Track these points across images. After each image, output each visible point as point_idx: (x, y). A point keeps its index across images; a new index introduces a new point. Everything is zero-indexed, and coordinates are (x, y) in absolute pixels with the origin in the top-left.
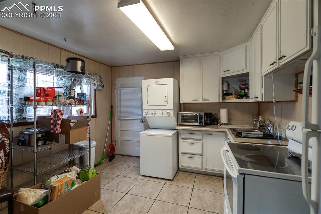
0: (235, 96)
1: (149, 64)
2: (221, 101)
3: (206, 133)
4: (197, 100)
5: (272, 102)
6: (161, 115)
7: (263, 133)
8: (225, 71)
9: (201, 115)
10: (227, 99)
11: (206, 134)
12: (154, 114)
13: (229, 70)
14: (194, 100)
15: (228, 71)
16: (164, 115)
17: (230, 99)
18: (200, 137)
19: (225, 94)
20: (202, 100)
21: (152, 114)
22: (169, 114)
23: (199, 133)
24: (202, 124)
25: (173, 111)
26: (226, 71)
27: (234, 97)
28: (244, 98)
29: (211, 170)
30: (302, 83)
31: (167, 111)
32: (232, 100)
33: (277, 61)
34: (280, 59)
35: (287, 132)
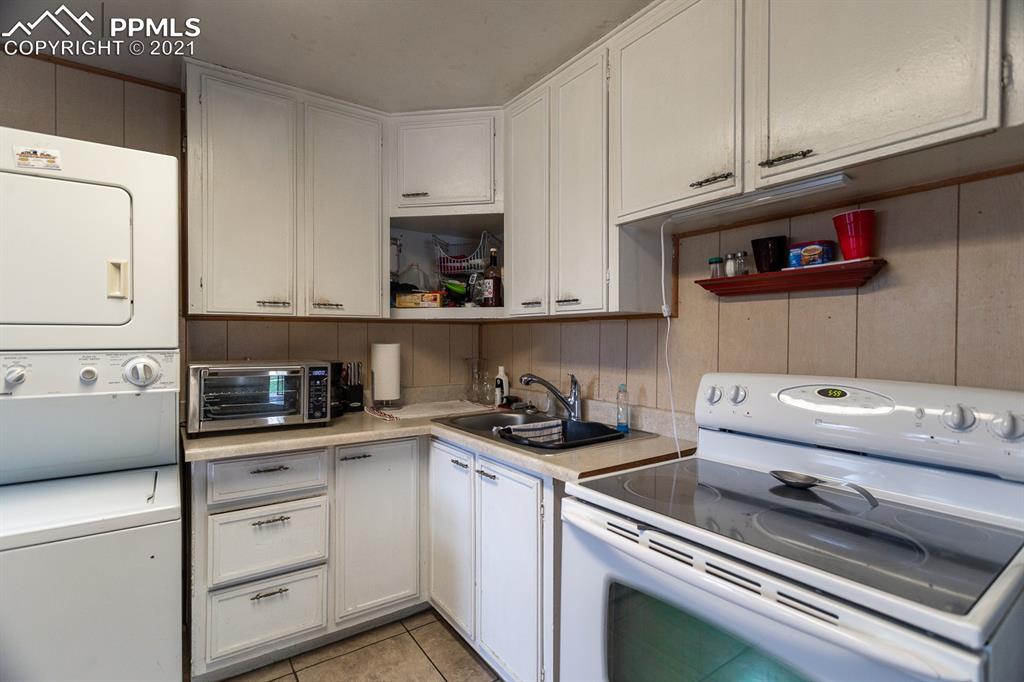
0: (438, 295)
2: (387, 315)
4: (284, 304)
5: (660, 316)
6: (75, 391)
7: (560, 422)
8: (408, 195)
9: (317, 373)
10: (404, 305)
11: (346, 459)
13: (425, 194)
14: (275, 303)
15: (422, 198)
16: (100, 390)
17: (417, 306)
18: (319, 478)
19: (399, 288)
20: (309, 304)
22: (143, 380)
23: (311, 458)
24: (324, 415)
25: (176, 357)
26: (413, 195)
27: (435, 300)
28: (469, 305)
30: (722, 262)
31: (125, 358)
32: (427, 309)
33: (738, 173)
34: (769, 163)
35: (703, 411)
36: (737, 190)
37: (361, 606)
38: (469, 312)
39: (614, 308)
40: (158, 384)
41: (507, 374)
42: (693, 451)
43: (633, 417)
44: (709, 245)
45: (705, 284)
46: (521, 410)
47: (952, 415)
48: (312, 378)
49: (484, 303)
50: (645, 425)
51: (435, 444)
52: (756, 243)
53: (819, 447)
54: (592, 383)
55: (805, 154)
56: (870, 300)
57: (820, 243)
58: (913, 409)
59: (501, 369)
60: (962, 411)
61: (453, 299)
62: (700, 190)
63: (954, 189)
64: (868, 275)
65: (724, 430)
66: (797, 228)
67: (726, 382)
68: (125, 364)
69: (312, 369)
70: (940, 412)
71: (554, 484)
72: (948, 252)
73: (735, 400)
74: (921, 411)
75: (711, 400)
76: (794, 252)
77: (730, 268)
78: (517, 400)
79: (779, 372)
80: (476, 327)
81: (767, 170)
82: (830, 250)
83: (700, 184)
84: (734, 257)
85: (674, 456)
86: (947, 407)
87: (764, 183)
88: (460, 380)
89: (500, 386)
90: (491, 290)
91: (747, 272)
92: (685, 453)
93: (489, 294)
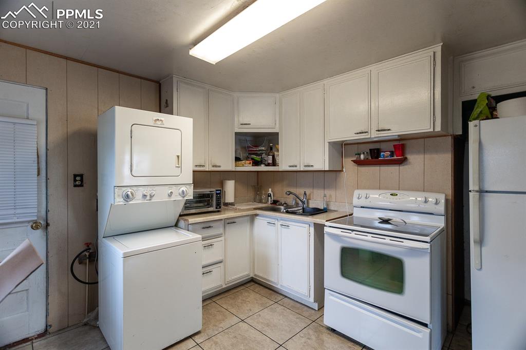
1: (67, 58)
3: (228, 222)
4: (203, 166)
5: (339, 171)
6: (167, 199)
8: (242, 124)
9: (217, 192)
10: (239, 165)
12: (148, 198)
14: (200, 166)
16: (173, 198)
17: (243, 166)
18: (221, 231)
19: (237, 159)
20: (210, 166)
21: (145, 196)
23: (218, 224)
25: (192, 187)
26: (245, 124)
27: (250, 163)
28: (263, 165)
29: (240, 279)
30: (359, 154)
31: (179, 187)
32: (248, 167)
33: (369, 132)
34: (378, 131)
35: (356, 201)
36: (369, 136)
37: (233, 278)
38: (262, 168)
39: (327, 168)
40: (187, 196)
41: (272, 191)
42: (352, 214)
43: (327, 205)
44: (355, 149)
45: (354, 161)
46: (281, 205)
47: (423, 199)
48: (217, 194)
49: (268, 165)
50: (332, 207)
51: (257, 217)
52: (371, 150)
53: (390, 210)
54: (310, 194)
55: (389, 130)
56: (403, 168)
57: (390, 152)
58: (414, 198)
59: (270, 189)
60: (426, 198)
61: (256, 163)
62: (357, 135)
63: (423, 139)
64: (402, 161)
65: (362, 207)
66: (383, 146)
67: (363, 193)
68: (179, 189)
69: (217, 190)
70: (421, 199)
71: (314, 225)
72: (422, 156)
73: (366, 198)
74: (416, 198)
75: (358, 198)
76: (382, 153)
77: (362, 157)
78: (278, 201)
79: (377, 189)
80: (256, 173)
81: (378, 132)
82: (392, 154)
83: (358, 133)
84: (364, 153)
85: (347, 216)
86: (422, 197)
87: (377, 136)
88: (251, 194)
89: (270, 196)
90: (271, 160)
91: (367, 159)
92: (350, 215)
93: (270, 161)
